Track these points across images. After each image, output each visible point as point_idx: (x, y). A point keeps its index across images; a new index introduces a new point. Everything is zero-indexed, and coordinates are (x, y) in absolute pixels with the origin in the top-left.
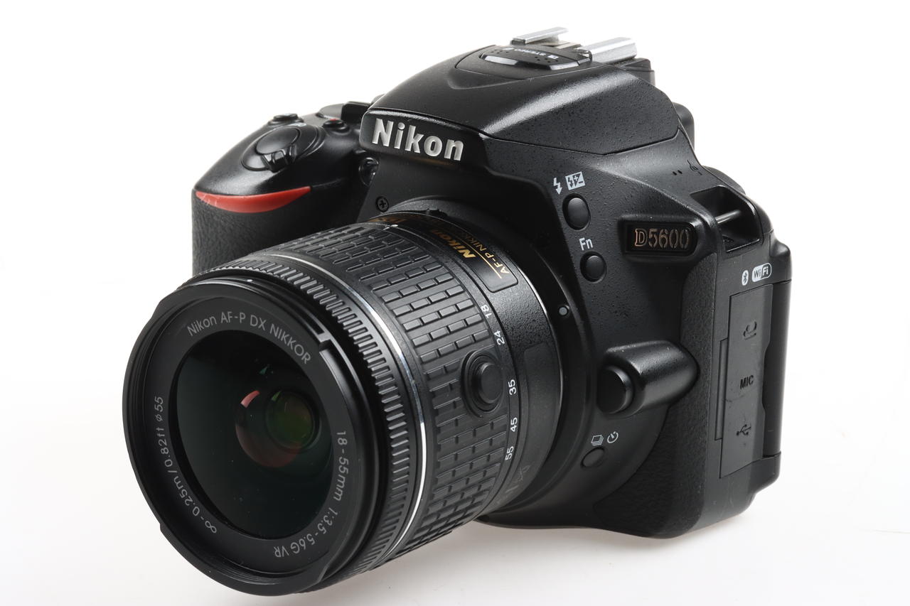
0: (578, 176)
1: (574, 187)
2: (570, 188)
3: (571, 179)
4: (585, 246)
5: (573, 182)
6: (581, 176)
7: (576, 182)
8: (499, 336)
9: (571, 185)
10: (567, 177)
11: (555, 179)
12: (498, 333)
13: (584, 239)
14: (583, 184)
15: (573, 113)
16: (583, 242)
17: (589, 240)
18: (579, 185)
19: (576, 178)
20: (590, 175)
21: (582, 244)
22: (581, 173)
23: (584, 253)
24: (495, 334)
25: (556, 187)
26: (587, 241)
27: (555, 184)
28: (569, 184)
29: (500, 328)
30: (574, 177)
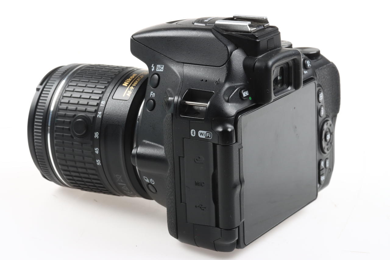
0: (162, 66)
1: (159, 70)
2: (157, 70)
3: (159, 67)
4: (152, 95)
5: (159, 68)
6: (163, 67)
7: (160, 69)
8: (100, 114)
9: (158, 69)
10: (158, 65)
11: (153, 65)
12: (100, 113)
13: (152, 92)
14: (162, 71)
15: (170, 40)
16: (152, 93)
17: (154, 94)
18: (160, 70)
19: (161, 67)
20: (167, 68)
21: (151, 94)
22: (163, 66)
23: (150, 98)
24: (99, 113)
25: (152, 68)
26: (153, 94)
27: (152, 66)
28: (157, 68)
29: (103, 112)
30: (160, 66)
